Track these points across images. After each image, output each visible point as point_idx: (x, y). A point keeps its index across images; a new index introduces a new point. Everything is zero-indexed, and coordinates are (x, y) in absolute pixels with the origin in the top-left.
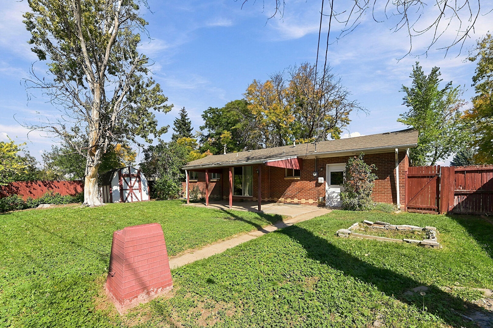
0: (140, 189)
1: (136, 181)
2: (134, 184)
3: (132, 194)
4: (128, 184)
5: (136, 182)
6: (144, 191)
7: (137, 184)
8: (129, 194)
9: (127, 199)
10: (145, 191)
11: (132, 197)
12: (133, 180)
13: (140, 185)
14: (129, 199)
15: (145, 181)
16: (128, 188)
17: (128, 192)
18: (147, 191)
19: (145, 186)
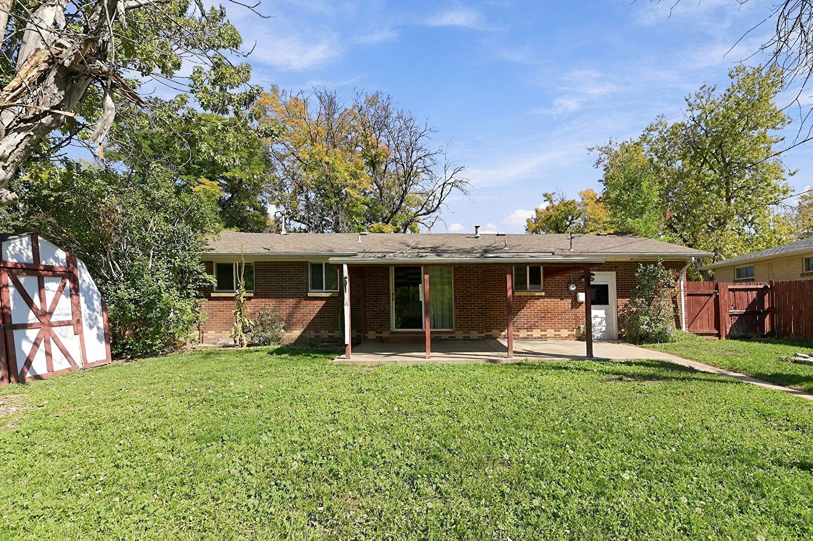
0: (76, 323)
1: (61, 289)
2: (55, 302)
3: (47, 342)
4: (30, 303)
5: (63, 297)
6: (91, 327)
7: (65, 303)
8: (36, 344)
9: (28, 363)
10: (95, 330)
11: (48, 354)
12: (52, 286)
13: (76, 307)
14: (39, 365)
15: (94, 292)
16: (32, 318)
17: (32, 334)
18: (98, 328)
19: (94, 310)
